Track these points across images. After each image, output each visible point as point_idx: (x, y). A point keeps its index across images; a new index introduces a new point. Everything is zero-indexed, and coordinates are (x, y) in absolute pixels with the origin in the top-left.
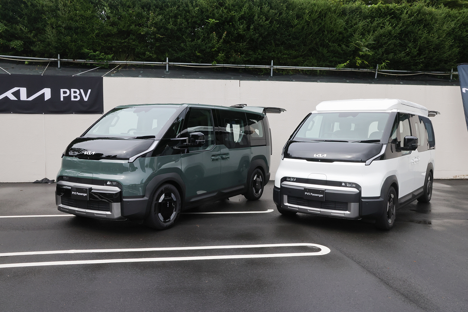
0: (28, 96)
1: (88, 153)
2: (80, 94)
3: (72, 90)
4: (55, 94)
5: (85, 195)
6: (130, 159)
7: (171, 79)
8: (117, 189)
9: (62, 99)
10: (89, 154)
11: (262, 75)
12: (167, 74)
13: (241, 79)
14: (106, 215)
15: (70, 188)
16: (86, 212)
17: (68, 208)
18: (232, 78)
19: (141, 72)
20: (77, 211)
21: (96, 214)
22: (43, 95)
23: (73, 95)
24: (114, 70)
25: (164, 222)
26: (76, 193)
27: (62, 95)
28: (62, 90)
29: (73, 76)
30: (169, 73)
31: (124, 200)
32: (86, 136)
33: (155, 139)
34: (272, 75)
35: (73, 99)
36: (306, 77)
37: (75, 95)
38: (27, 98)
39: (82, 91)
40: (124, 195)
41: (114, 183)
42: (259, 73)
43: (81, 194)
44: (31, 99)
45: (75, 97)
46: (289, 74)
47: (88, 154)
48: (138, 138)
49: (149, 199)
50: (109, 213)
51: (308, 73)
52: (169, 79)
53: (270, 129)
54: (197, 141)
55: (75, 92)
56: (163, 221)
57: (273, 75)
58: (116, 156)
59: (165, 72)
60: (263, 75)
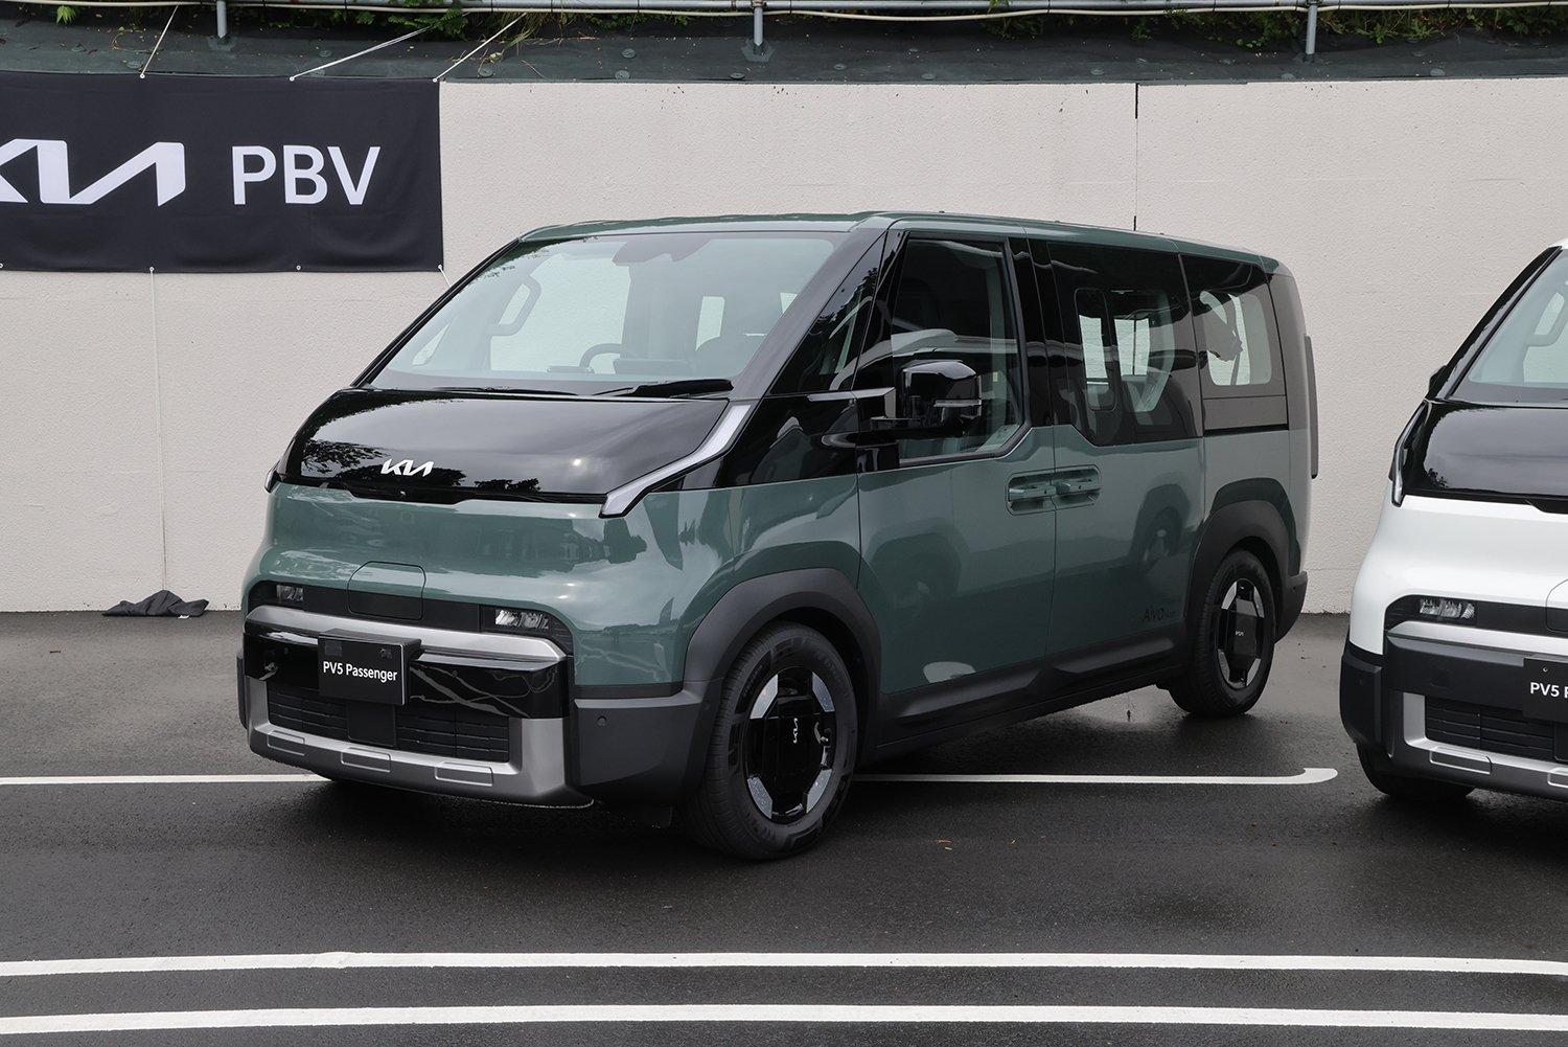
0: (78, 183)
1: (402, 468)
2: (329, 172)
3: (290, 152)
4: (207, 171)
5: (388, 676)
6: (611, 498)
7: (779, 87)
8: (544, 651)
9: (240, 198)
10: (407, 472)
11: (1256, 49)
12: (758, 63)
13: (1141, 78)
14: (492, 777)
15: (315, 642)
16: (389, 764)
17: (301, 742)
18: (1096, 72)
19: (628, 53)
20: (347, 757)
21: (443, 772)
22: (149, 176)
23: (292, 174)
24: (493, 47)
25: (774, 820)
26: (344, 667)
27: (241, 178)
28: (239, 153)
29: (292, 79)
30: (764, 58)
31: (582, 704)
32: (379, 384)
33: (731, 395)
34: (1310, 49)
35: (292, 196)
36: (1511, 48)
37: (303, 174)
38: (73, 192)
39: (335, 153)
40: (581, 677)
41: (530, 622)
42: (1239, 42)
43: (370, 673)
44: (91, 195)
45: (305, 186)
46: (1406, 41)
47: (398, 472)
48: (645, 391)
49: (705, 700)
50: (505, 769)
51: (1517, 28)
52: (768, 88)
53: (1308, 340)
54: (938, 404)
55: (303, 162)
56: (768, 811)
57: (1316, 50)
58: (535, 482)
59: (747, 51)
60: (1263, 49)
